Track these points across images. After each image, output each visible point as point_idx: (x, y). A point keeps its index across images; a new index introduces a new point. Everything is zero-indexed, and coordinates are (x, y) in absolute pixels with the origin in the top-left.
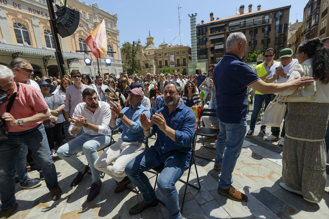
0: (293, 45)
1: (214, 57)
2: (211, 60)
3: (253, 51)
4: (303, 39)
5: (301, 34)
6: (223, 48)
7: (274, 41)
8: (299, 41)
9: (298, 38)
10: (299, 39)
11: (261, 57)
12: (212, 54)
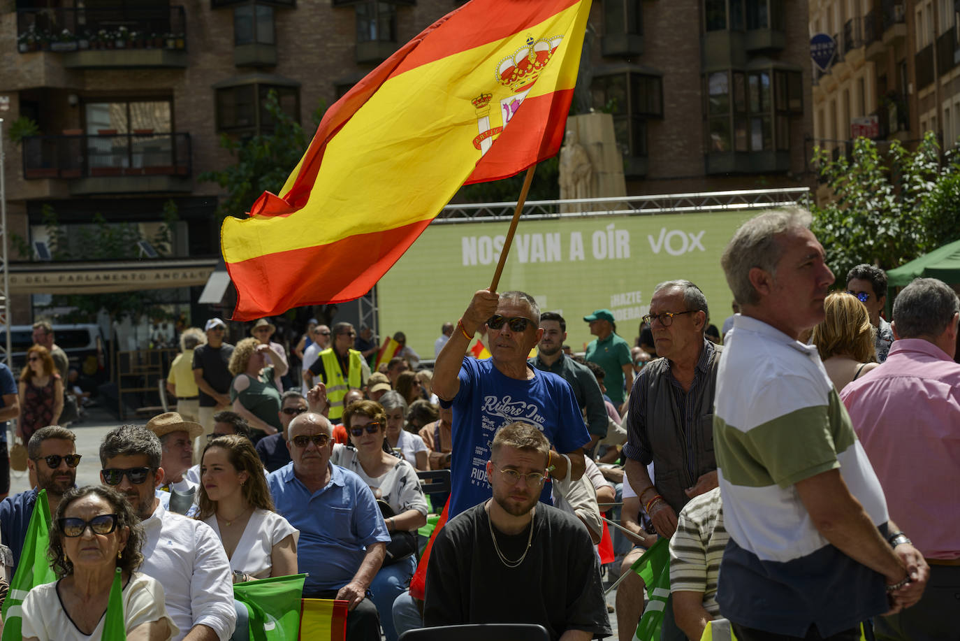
0: (848, 46)
1: (64, 93)
2: (29, 128)
8: (903, 21)
11: (600, 145)
12: (34, 48)
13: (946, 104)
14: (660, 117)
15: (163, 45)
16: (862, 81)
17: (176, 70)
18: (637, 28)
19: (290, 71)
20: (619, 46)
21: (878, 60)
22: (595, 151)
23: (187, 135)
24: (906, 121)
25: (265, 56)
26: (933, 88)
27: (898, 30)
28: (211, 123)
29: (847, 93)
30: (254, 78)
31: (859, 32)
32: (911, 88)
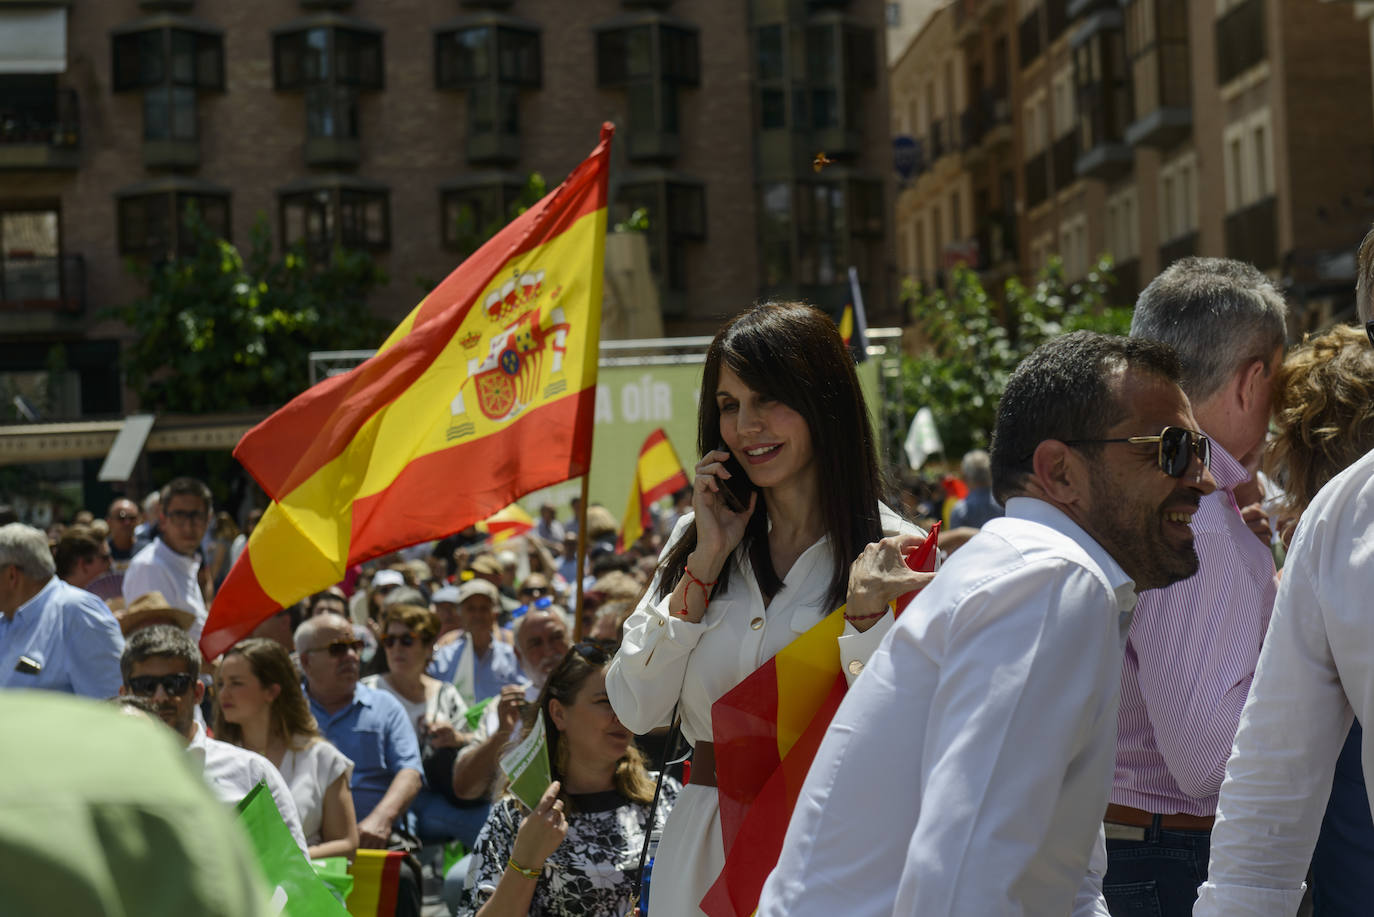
0: (938, 151)
3: (494, 177)
4: (1041, 94)
5: (1010, 29)
6: (59, 65)
7: (744, 77)
9: (989, 77)
10: (1002, 89)
11: (629, 274)
13: (1066, 227)
14: (700, 239)
15: (48, 139)
16: (955, 199)
17: (66, 172)
18: (672, 124)
19: (218, 175)
20: (650, 145)
21: (976, 170)
22: (623, 282)
23: (80, 259)
24: (1013, 247)
25: (185, 155)
26: (1047, 206)
27: (1002, 132)
28: (111, 243)
29: (936, 213)
30: (170, 184)
31: (954, 133)
32: (1020, 206)
